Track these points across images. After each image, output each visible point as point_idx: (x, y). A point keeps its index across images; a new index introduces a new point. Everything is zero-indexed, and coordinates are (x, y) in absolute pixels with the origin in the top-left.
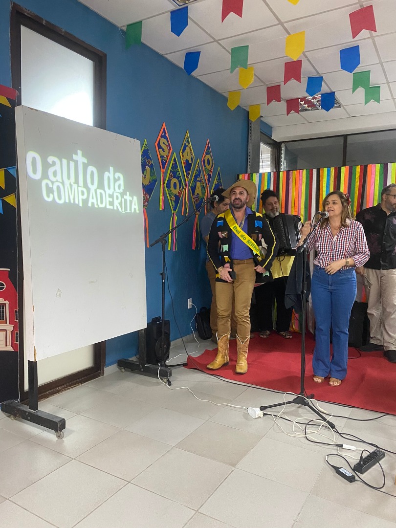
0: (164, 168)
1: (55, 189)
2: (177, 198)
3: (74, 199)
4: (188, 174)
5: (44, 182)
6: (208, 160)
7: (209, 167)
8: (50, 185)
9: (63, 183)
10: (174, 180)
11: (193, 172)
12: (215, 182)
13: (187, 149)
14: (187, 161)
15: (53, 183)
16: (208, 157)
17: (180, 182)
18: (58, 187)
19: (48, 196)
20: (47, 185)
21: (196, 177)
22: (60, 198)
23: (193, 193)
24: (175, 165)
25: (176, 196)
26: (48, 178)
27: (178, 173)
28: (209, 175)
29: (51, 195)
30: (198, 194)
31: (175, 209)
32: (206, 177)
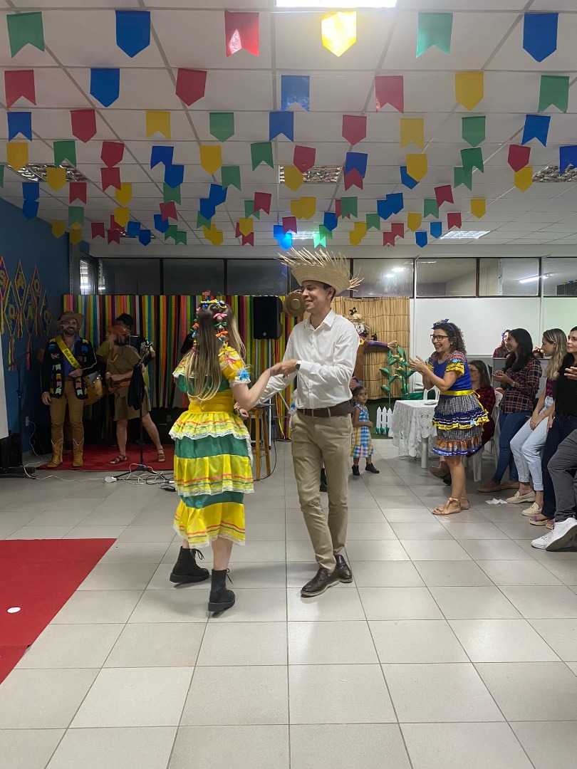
0: (3, 296)
2: (14, 322)
4: (21, 299)
6: (37, 284)
7: (37, 291)
10: (11, 306)
11: (25, 297)
12: (43, 304)
13: (20, 277)
14: (20, 287)
16: (36, 281)
17: (15, 307)
21: (28, 301)
23: (26, 316)
24: (11, 292)
25: (13, 320)
27: (14, 299)
28: (38, 298)
30: (30, 317)
31: (12, 333)
32: (36, 300)
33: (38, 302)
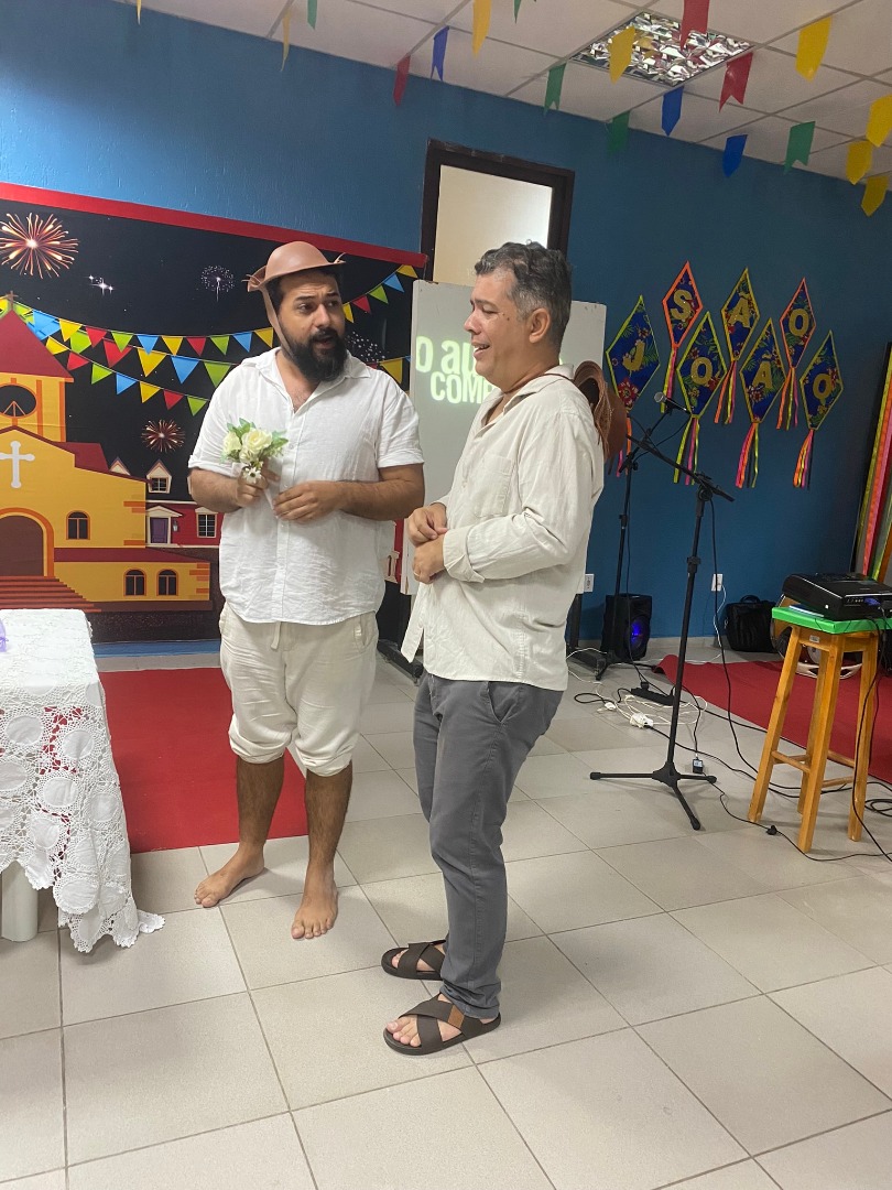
0: (677, 340)
1: (449, 384)
2: (705, 392)
3: (475, 397)
4: (738, 348)
5: (434, 376)
6: (800, 319)
7: (799, 333)
8: (443, 379)
9: (461, 376)
10: (701, 361)
11: (753, 343)
12: (816, 360)
13: (742, 303)
14: (738, 324)
15: (446, 376)
16: (799, 311)
17: (716, 364)
18: (454, 382)
19: (438, 393)
20: (438, 379)
21: (759, 352)
22: (454, 395)
23: (749, 383)
24: (706, 333)
25: (701, 388)
26: (441, 371)
27: (711, 348)
29: (442, 392)
30: (760, 384)
31: (697, 412)
32: (789, 351)
33: (796, 357)
